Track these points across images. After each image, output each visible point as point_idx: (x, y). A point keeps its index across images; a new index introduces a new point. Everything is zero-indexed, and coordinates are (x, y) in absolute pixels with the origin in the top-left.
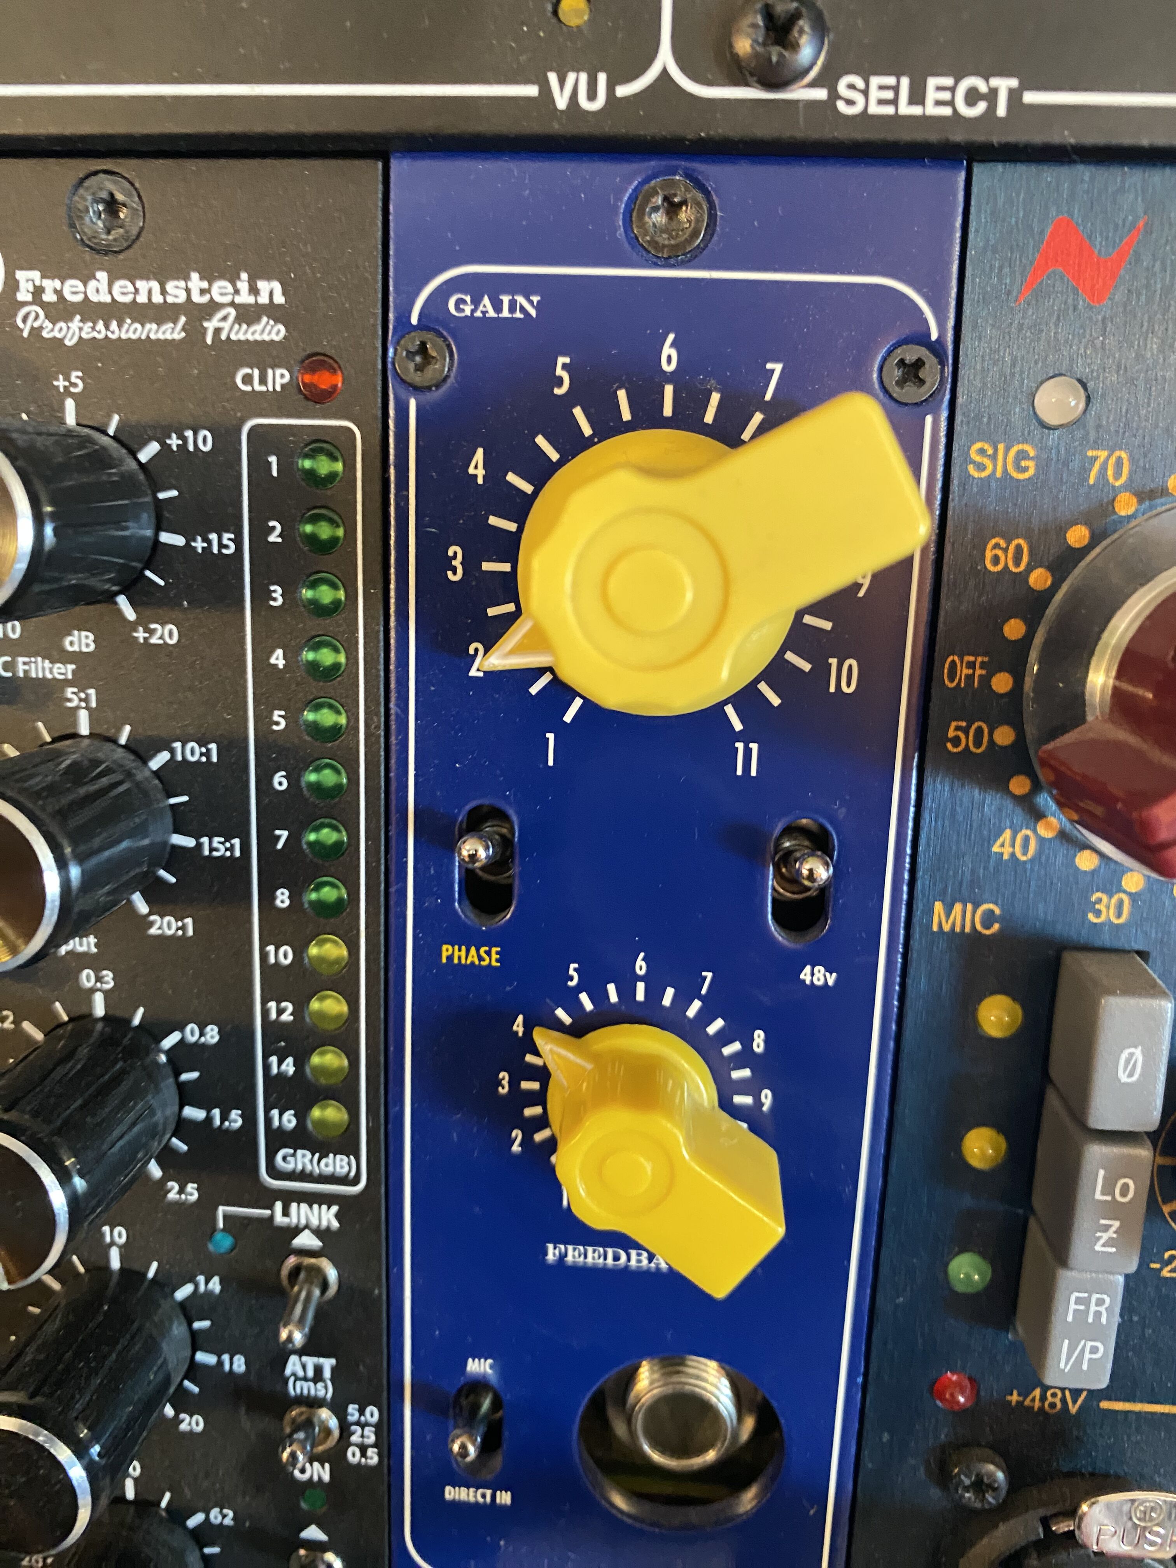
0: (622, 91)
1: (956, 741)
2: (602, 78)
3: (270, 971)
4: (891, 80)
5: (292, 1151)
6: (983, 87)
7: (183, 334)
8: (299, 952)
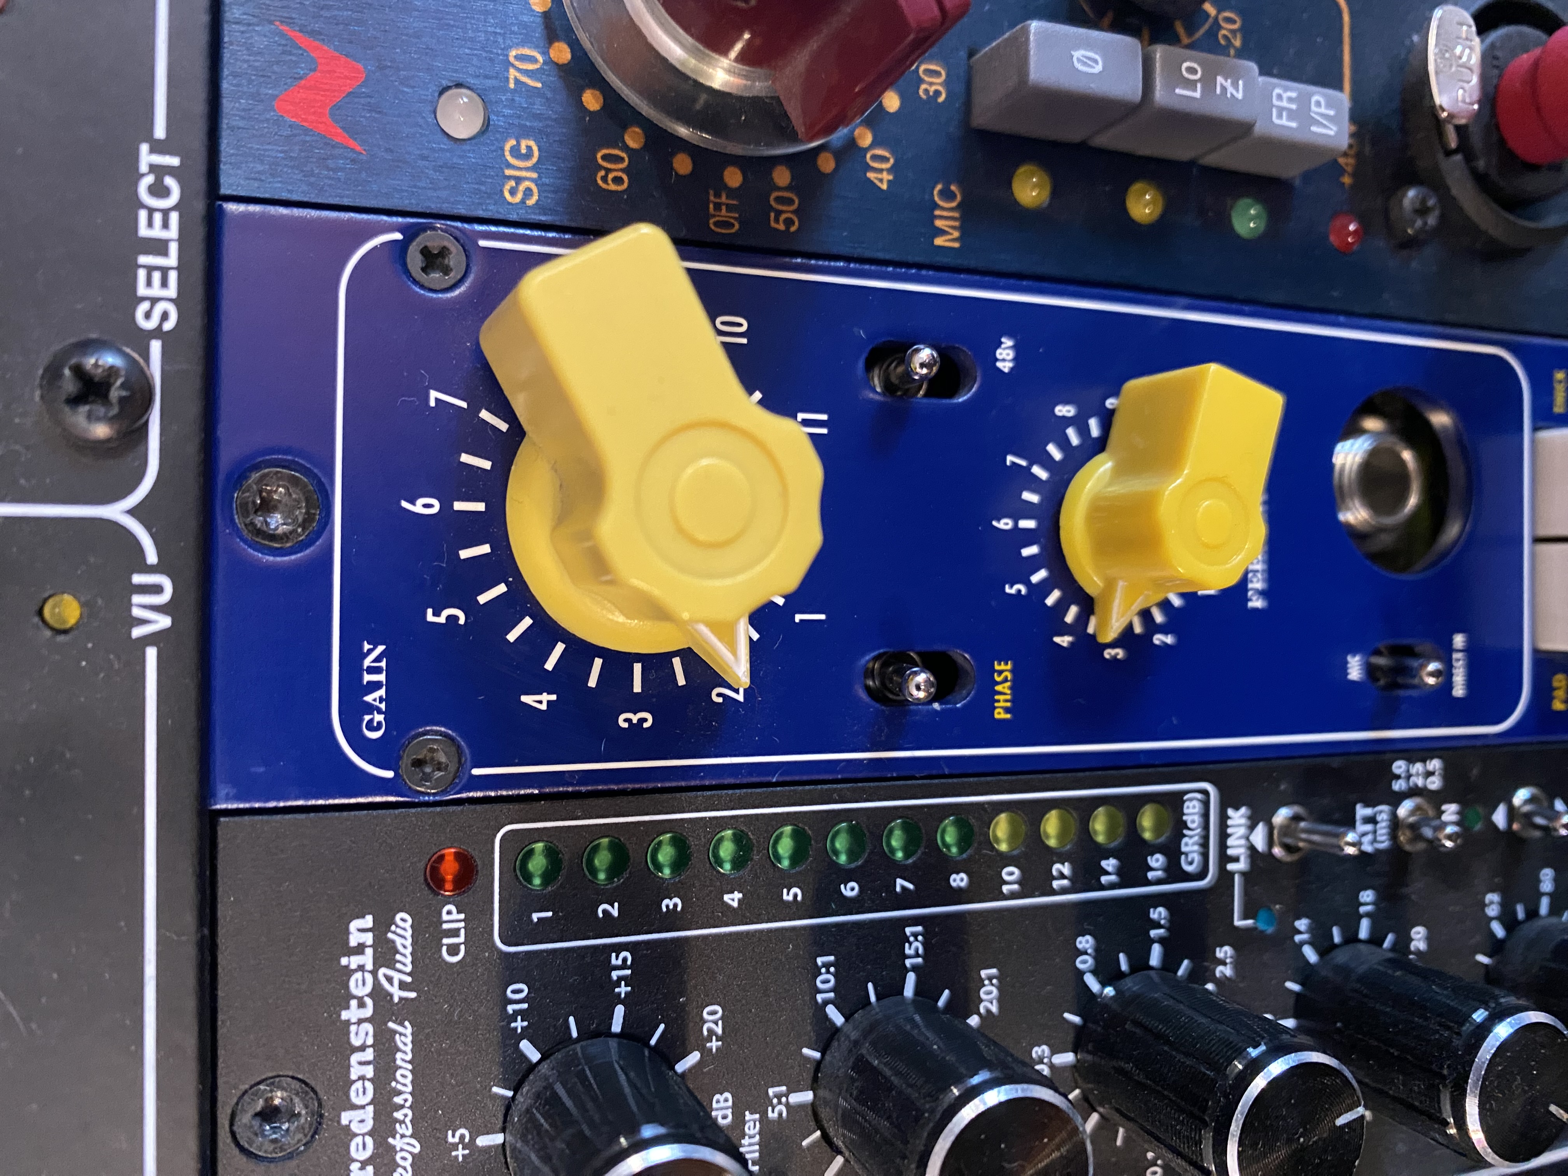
0: (152, 557)
1: (789, 222)
2: (138, 579)
3: (1027, 888)
4: (142, 274)
5: (1183, 857)
6: (149, 179)
7: (407, 1023)
8: (1007, 860)
